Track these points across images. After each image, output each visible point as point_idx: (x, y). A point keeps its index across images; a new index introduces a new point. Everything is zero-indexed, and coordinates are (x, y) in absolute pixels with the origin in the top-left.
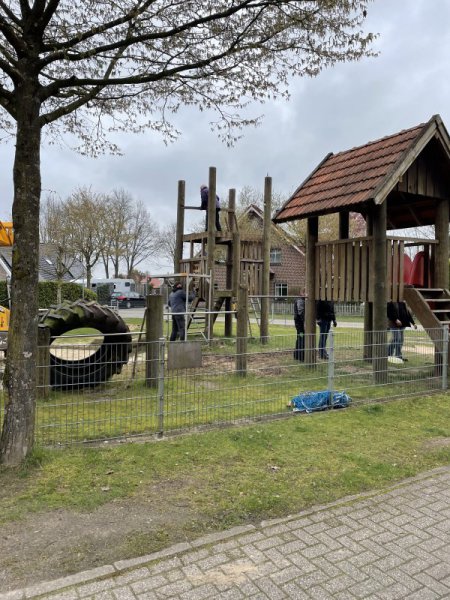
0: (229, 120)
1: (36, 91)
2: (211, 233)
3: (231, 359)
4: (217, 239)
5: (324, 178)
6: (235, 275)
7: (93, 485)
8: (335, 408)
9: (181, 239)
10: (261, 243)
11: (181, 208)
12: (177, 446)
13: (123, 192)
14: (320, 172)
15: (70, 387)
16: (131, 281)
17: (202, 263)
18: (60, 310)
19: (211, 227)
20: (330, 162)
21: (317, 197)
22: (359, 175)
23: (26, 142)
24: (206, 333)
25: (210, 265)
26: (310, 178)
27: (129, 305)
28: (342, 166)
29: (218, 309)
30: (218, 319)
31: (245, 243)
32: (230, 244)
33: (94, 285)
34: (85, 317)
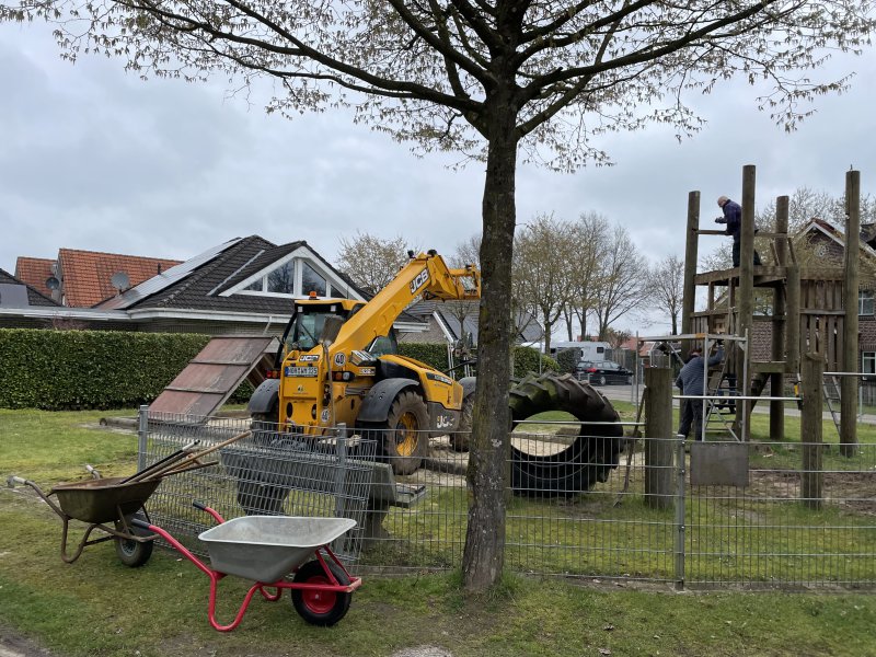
0: (791, 89)
1: (513, 96)
2: (745, 270)
3: (788, 477)
4: (757, 278)
6: (791, 337)
7: (586, 642)
9: (692, 280)
10: (840, 283)
11: (693, 232)
12: (709, 607)
13: (594, 217)
15: (539, 494)
16: (606, 345)
17: (729, 318)
18: (524, 385)
19: (746, 261)
23: (499, 165)
24: (737, 430)
25: (744, 321)
27: (603, 380)
29: (756, 392)
30: (756, 409)
31: (809, 284)
32: (779, 288)
33: (553, 351)
34: (558, 396)
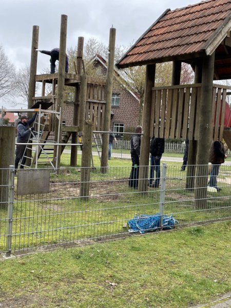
2: (61, 75)
3: (75, 185)
4: (67, 80)
5: (162, 31)
6: (81, 113)
8: (164, 229)
9: (34, 79)
10: (105, 87)
14: (159, 25)
20: (168, 17)
21: (155, 47)
22: (193, 29)
24: (54, 162)
25: (59, 103)
26: (150, 30)
28: (178, 20)
29: (65, 142)
30: (65, 151)
31: (91, 86)
32: (76, 85)
